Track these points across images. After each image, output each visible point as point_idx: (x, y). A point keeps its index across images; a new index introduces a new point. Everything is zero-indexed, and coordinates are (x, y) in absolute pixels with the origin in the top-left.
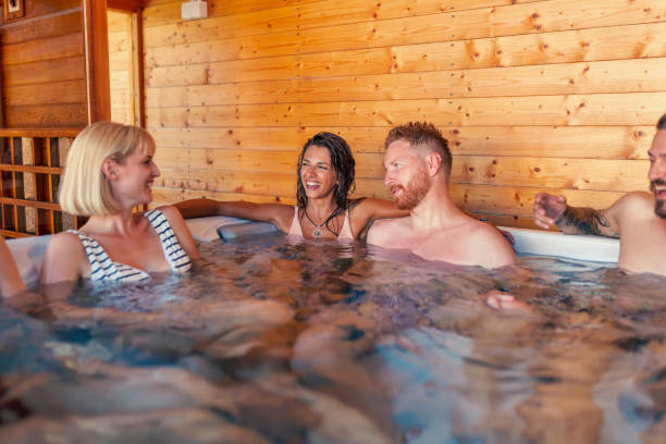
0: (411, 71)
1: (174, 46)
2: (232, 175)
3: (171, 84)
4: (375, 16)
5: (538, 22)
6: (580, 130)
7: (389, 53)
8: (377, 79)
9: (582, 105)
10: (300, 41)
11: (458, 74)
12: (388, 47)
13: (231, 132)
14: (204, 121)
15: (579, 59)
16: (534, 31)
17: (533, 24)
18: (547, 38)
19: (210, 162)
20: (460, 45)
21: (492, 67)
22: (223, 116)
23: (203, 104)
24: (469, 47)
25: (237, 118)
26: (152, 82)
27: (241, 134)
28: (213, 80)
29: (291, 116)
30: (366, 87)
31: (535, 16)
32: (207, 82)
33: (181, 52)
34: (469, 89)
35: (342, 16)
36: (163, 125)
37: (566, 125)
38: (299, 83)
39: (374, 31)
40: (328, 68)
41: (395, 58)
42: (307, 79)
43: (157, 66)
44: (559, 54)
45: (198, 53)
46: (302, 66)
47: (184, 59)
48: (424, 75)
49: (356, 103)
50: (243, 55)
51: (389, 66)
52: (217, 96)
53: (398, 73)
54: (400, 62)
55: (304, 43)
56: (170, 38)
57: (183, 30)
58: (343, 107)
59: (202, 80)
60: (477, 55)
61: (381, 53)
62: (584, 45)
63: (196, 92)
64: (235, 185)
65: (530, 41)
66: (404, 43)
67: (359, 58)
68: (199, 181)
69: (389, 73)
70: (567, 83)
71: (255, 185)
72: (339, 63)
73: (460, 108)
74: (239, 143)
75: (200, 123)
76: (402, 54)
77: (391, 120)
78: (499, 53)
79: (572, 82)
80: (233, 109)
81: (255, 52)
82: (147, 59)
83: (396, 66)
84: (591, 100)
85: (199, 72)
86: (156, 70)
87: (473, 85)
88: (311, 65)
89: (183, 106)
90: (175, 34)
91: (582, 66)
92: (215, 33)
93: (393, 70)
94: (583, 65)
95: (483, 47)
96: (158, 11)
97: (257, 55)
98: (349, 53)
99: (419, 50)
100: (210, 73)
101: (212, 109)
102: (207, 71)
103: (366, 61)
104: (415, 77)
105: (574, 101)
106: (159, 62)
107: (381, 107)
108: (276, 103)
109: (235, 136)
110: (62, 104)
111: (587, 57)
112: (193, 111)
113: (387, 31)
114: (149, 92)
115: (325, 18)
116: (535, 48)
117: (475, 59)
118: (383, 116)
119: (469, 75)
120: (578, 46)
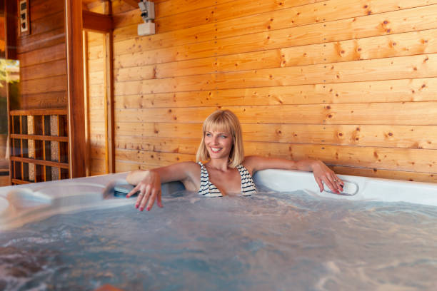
0: (295, 65)
1: (133, 53)
2: (171, 141)
3: (131, 79)
4: (269, 28)
5: (388, 26)
6: (422, 104)
7: (279, 53)
8: (271, 71)
9: (424, 86)
10: (217, 48)
11: (330, 66)
12: (278, 49)
13: (170, 111)
14: (153, 104)
15: (421, 53)
16: (386, 33)
17: (384, 28)
18: (395, 38)
19: (157, 132)
20: (331, 46)
21: (354, 60)
22: (165, 100)
23: (152, 93)
24: (337, 47)
25: (175, 101)
26: (119, 78)
27: (177, 112)
28: (158, 76)
29: (211, 99)
30: (263, 77)
31: (385, 23)
32: (154, 77)
33: (138, 58)
34: (338, 77)
35: (246, 29)
36: (125, 107)
37: (412, 101)
38: (217, 76)
39: (268, 38)
40: (236, 65)
41: (283, 56)
42: (222, 73)
43: (122, 67)
44: (405, 49)
45: (149, 58)
46: (218, 64)
47: (139, 62)
48: (304, 68)
49: (256, 89)
50: (179, 58)
51: (280, 62)
52: (161, 87)
53: (285, 67)
54: (287, 59)
55: (220, 48)
56: (130, 49)
57: (139, 42)
58: (247, 92)
59: (152, 75)
60: (343, 52)
61: (273, 54)
62: (424, 42)
63: (147, 84)
64: (173, 147)
65: (383, 40)
66: (290, 45)
67: (258, 57)
68: (149, 145)
69: (280, 67)
70: (411, 70)
71: (187, 148)
72: (244, 61)
73: (331, 91)
74: (176, 119)
75: (150, 105)
76: (288, 54)
77: (282, 100)
78: (359, 50)
79: (415, 69)
80: (172, 95)
81: (186, 56)
82: (116, 63)
83: (284, 62)
84: (430, 82)
85: (149, 70)
86: (121, 70)
87: (341, 75)
88: (224, 63)
89: (139, 94)
90: (134, 46)
91: (422, 57)
92: (160, 44)
93: (282, 65)
94: (424, 57)
95: (347, 46)
96: (123, 31)
97: (188, 58)
98: (251, 54)
99: (301, 50)
100: (157, 71)
101: (158, 96)
102: (154, 70)
103: (263, 59)
104: (298, 69)
105: (417, 84)
106: (124, 65)
107: (274, 91)
108: (201, 90)
109: (172, 114)
110: (52, 92)
111: (427, 51)
112: (145, 97)
113: (277, 38)
114: (117, 85)
115: (234, 31)
116: (386, 46)
117: (342, 55)
118: (276, 98)
119: (338, 66)
120: (420, 43)
